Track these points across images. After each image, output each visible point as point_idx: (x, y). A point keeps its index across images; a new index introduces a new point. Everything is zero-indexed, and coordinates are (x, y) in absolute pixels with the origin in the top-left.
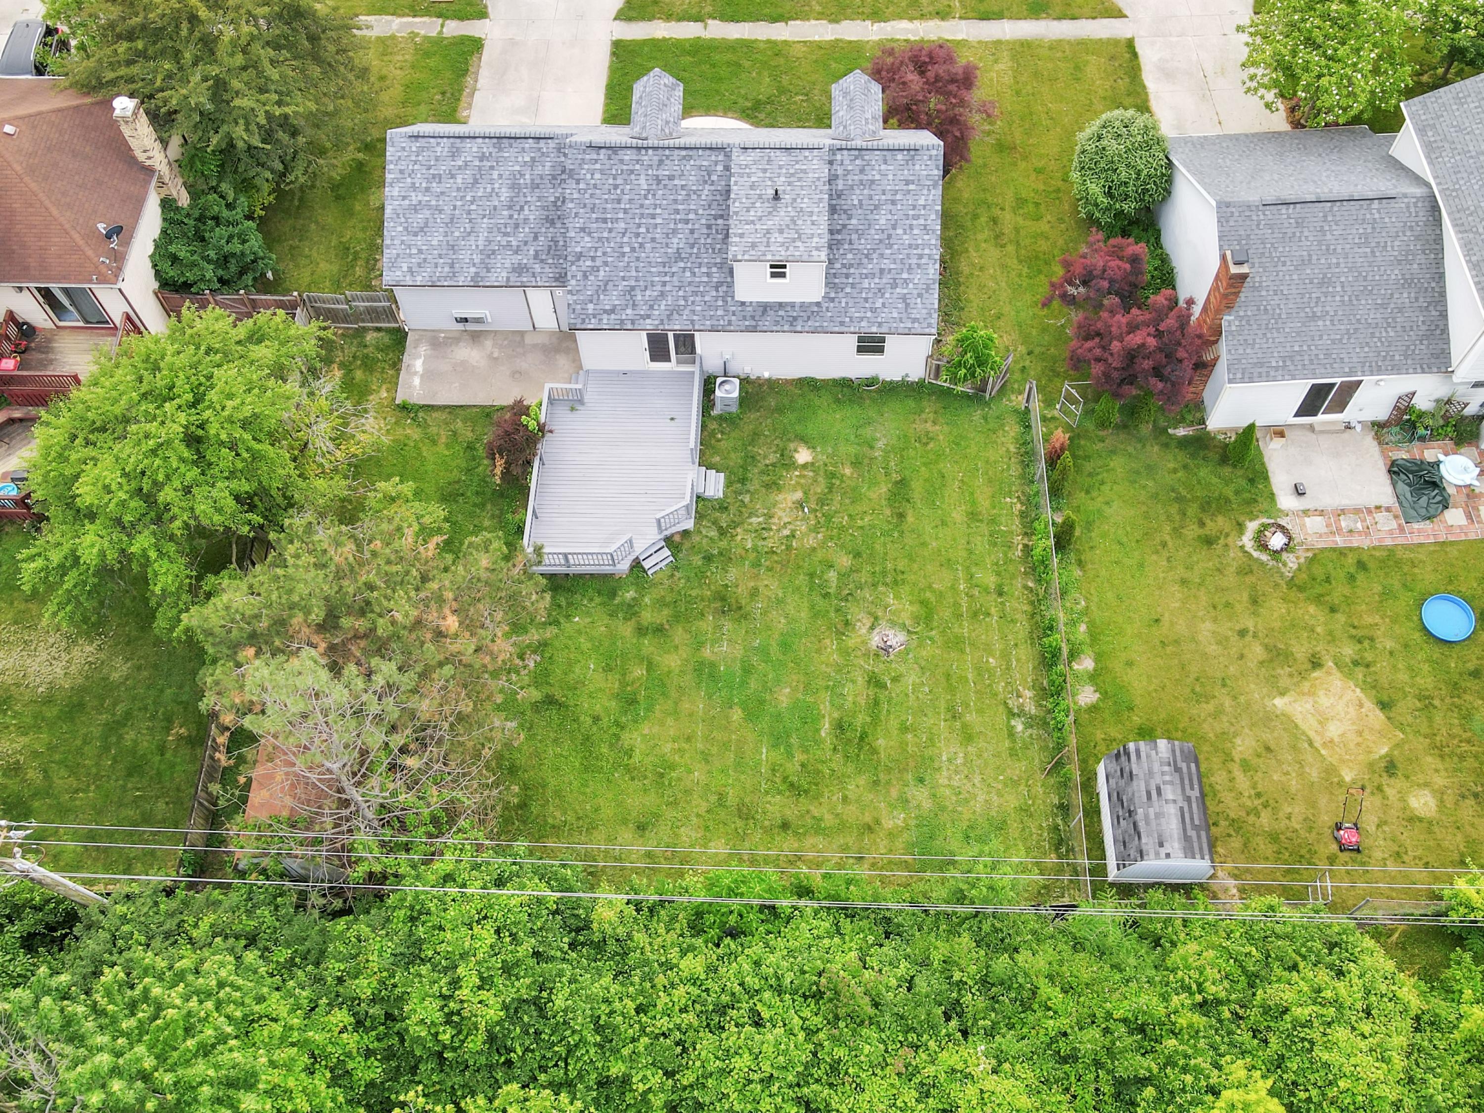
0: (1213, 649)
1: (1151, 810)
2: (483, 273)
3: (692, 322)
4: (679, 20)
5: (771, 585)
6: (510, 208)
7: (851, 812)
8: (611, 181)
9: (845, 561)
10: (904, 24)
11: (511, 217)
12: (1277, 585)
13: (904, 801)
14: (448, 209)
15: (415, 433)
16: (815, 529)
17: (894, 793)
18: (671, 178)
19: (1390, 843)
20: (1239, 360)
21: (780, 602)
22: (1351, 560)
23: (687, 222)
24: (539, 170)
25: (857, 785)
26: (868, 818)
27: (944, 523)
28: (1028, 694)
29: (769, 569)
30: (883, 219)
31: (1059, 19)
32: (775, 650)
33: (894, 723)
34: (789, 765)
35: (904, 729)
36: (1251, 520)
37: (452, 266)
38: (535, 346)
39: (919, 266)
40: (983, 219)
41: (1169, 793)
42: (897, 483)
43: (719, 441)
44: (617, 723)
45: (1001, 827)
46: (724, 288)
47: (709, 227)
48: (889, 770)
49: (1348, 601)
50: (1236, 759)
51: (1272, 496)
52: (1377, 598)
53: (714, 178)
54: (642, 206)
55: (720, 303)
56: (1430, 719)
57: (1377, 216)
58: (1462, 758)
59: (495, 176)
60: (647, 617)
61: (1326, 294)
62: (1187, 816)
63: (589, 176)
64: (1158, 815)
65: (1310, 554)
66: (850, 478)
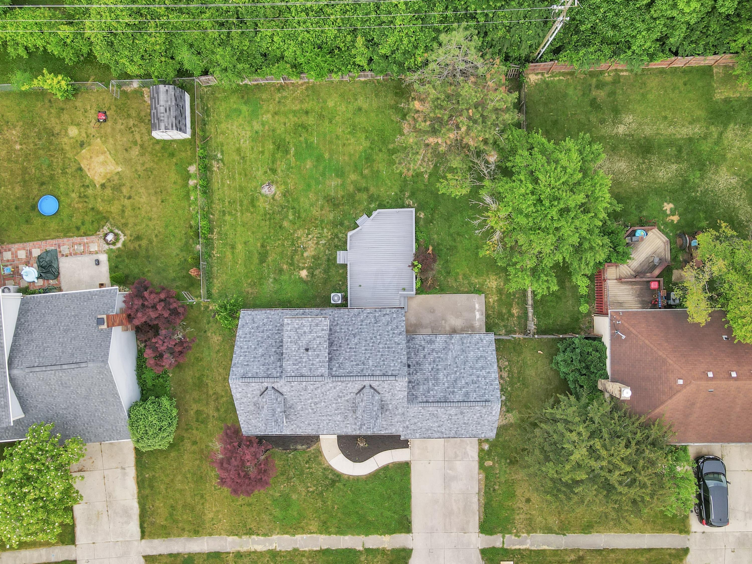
0: (142, 190)
1: (169, 103)
2: (448, 340)
3: (349, 312)
4: (377, 550)
5: (315, 212)
6: (438, 369)
7: (282, 119)
8: (386, 363)
9: (286, 224)
10: (259, 548)
11: (437, 365)
12: (113, 219)
13: (263, 124)
14: (467, 368)
15: (475, 280)
16: (298, 238)
17: (267, 127)
18: (358, 365)
19: (88, 116)
20: (111, 297)
21: (312, 205)
22: (82, 231)
23: (350, 348)
24: (425, 387)
25: (280, 130)
26: (277, 117)
27: (245, 243)
28: (215, 169)
29: (316, 219)
30: (260, 351)
31: (178, 554)
32: (313, 183)
33: (267, 154)
34: (306, 135)
35: (263, 152)
36: (119, 248)
37: (463, 343)
38: (426, 327)
39: (246, 334)
40: (223, 410)
41: (162, 109)
42: (264, 262)
43: (340, 280)
44: (372, 149)
45: (228, 116)
46: (334, 324)
47: (340, 346)
48: (269, 136)
49: (86, 213)
50: (138, 146)
51: (109, 260)
52: (75, 215)
53: (337, 365)
54: (371, 353)
55: (336, 319)
56: (64, 164)
57: (37, 360)
58: (55, 149)
59: (446, 384)
60: (365, 196)
61: (68, 326)
62: (157, 102)
63: (396, 364)
64: (167, 101)
65: (98, 233)
66: (284, 263)
